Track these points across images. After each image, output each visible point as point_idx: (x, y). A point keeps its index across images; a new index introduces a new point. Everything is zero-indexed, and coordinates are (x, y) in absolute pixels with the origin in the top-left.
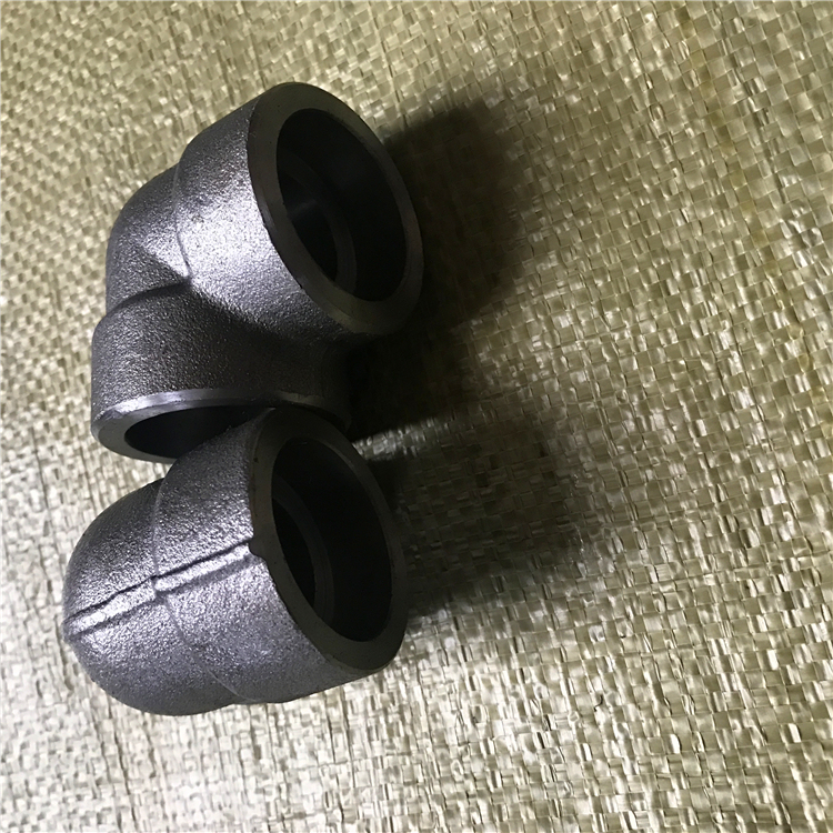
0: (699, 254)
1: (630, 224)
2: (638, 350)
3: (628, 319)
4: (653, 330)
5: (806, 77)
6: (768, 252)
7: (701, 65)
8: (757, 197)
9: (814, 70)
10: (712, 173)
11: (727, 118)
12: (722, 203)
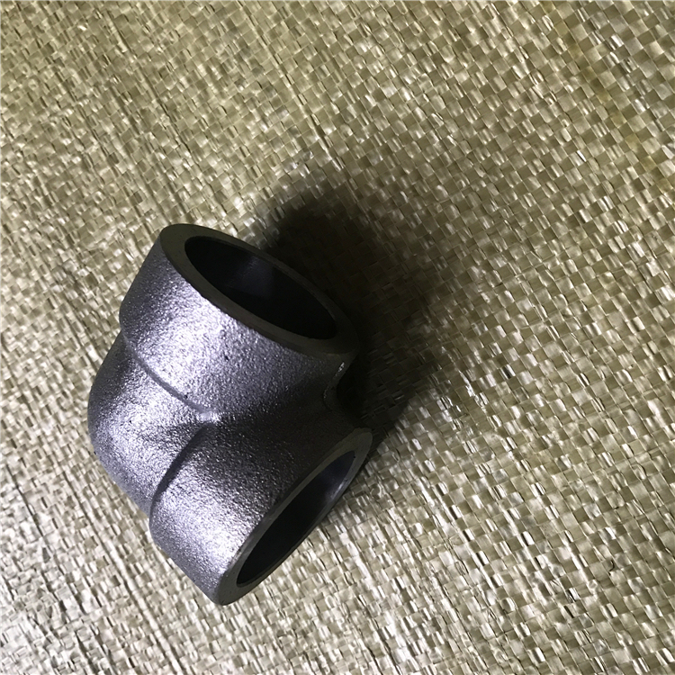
0: (601, 185)
1: (537, 171)
2: (570, 272)
3: (555, 249)
4: (579, 254)
5: (654, 29)
6: (658, 173)
7: (566, 33)
8: (638, 130)
9: (658, 23)
10: (595, 118)
11: (597, 72)
12: (609, 141)
